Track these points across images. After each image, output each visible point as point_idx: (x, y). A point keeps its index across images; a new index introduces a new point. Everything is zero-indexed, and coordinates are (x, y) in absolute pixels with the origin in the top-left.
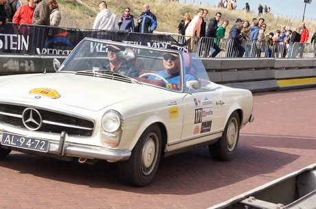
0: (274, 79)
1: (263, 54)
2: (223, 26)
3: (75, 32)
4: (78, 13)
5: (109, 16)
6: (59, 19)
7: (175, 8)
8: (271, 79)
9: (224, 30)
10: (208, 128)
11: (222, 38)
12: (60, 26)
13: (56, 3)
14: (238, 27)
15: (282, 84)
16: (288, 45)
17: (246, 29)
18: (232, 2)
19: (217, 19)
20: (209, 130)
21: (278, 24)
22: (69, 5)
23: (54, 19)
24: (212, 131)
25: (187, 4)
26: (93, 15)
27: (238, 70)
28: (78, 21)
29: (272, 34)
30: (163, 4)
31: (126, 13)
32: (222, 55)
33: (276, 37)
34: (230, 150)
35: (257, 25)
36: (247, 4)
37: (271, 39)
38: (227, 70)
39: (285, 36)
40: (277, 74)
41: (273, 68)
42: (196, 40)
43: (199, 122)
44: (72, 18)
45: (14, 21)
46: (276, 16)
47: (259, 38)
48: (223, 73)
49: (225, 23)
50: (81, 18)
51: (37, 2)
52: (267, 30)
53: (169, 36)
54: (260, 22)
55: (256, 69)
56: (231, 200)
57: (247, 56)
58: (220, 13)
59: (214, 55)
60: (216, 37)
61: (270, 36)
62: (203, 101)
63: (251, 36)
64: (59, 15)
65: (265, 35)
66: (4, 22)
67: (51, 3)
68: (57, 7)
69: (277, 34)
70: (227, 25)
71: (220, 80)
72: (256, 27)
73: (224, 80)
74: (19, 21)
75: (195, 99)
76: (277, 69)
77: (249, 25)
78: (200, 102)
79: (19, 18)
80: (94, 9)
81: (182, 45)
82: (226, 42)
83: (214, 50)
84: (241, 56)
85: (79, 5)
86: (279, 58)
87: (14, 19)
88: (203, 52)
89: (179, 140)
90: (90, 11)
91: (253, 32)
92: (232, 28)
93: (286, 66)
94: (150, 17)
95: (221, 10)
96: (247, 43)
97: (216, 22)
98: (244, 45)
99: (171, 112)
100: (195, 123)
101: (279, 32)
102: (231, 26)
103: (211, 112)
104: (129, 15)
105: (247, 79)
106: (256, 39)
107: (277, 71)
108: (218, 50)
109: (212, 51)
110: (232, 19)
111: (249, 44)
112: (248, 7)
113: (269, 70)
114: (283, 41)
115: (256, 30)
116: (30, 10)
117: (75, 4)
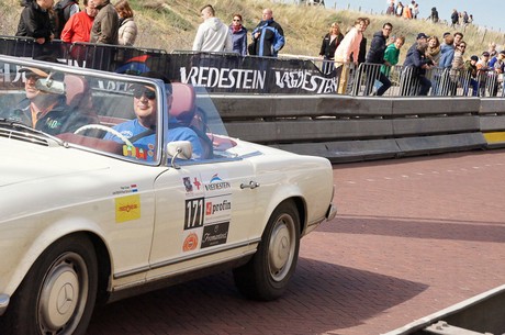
0: (478, 131)
1: (460, 91)
2: (396, 45)
3: (160, 54)
4: (164, 26)
5: (218, 29)
6: (134, 35)
7: (319, 16)
8: (473, 131)
9: (397, 52)
10: (219, 237)
11: (394, 64)
12: (134, 46)
13: (128, 9)
14: (419, 47)
15: (491, 139)
16: (501, 77)
17: (434, 51)
18: (411, 6)
19: (385, 34)
20: (224, 241)
21: (485, 42)
22: (149, 12)
23: (125, 34)
24: (229, 243)
25: (338, 11)
26: (189, 28)
27: (420, 116)
28: (164, 38)
29: (475, 59)
30: (300, 11)
31: (235, 23)
32: (394, 93)
33: (481, 62)
34: (277, 279)
35: (451, 43)
36: (434, 9)
37: (474, 67)
38: (402, 116)
39: (495, 60)
40: (483, 122)
41: (476, 113)
42: (352, 67)
43: (197, 225)
44: (154, 32)
45: (63, 38)
46: (481, 29)
47: (455, 65)
48: (394, 121)
49: (398, 40)
50: (168, 33)
51: (99, 7)
52: (467, 51)
53: (309, 61)
54: (456, 39)
55: (450, 114)
56: (408, 327)
57: (434, 94)
58: (389, 24)
59: (380, 92)
60: (383, 62)
61: (473, 62)
62: (208, 183)
63: (441, 62)
64: (135, 27)
65: (465, 60)
66: (48, 39)
67: (122, 9)
68: (130, 16)
69: (484, 58)
70: (402, 44)
72: (449, 47)
73: (396, 133)
74: (71, 38)
75: (186, 179)
76: (484, 114)
77: (438, 44)
78: (197, 184)
79: (72, 33)
80: (188, 18)
81: (330, 77)
82: (400, 70)
83: (381, 84)
84: (424, 93)
85: (166, 11)
86: (487, 96)
87: (63, 35)
88: (363, 87)
89: (144, 264)
90: (183, 21)
91: (445, 54)
92: (411, 49)
93: (499, 110)
94: (273, 29)
95: (392, 19)
96: (435, 73)
97: (383, 39)
98: (430, 77)
99: (122, 209)
100: (186, 228)
101: (487, 55)
102: (408, 45)
103: (226, 205)
104: (239, 26)
105: (434, 130)
106: (450, 67)
107: (482, 119)
108: (387, 84)
109: (378, 85)
110: (411, 34)
111: (438, 73)
112: (435, 14)
113: (470, 117)
114: (493, 69)
115: (448, 52)
116: (89, 20)
117: (158, 9)
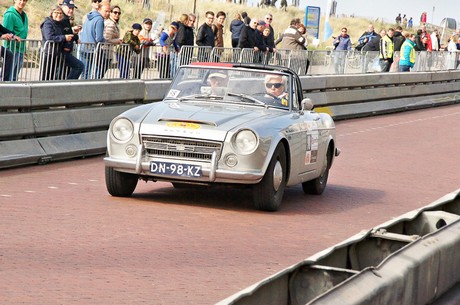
27: (69, 106)
29: (138, 27)
37: (136, 39)
38: (45, 108)
48: (35, 113)
55: (108, 104)
71: (32, 131)
82: (38, 46)
98: (76, 53)
105: (89, 125)
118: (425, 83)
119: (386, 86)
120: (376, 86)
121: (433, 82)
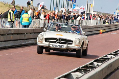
118: (30, 33)
119: (13, 34)
120: (8, 34)
121: (34, 33)
